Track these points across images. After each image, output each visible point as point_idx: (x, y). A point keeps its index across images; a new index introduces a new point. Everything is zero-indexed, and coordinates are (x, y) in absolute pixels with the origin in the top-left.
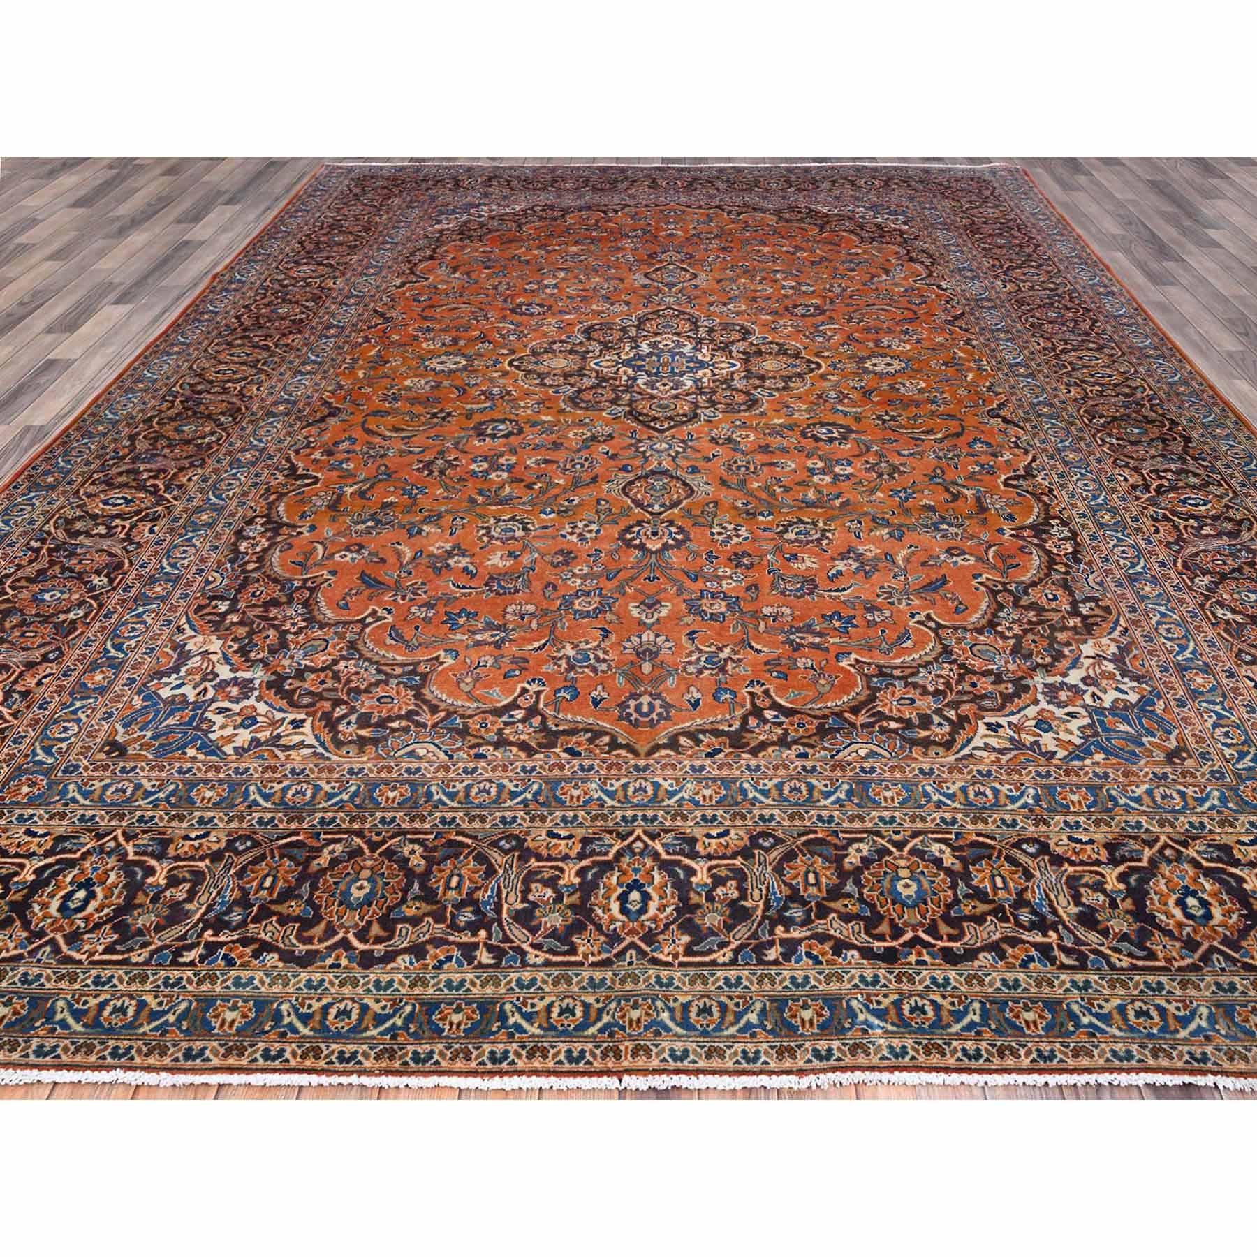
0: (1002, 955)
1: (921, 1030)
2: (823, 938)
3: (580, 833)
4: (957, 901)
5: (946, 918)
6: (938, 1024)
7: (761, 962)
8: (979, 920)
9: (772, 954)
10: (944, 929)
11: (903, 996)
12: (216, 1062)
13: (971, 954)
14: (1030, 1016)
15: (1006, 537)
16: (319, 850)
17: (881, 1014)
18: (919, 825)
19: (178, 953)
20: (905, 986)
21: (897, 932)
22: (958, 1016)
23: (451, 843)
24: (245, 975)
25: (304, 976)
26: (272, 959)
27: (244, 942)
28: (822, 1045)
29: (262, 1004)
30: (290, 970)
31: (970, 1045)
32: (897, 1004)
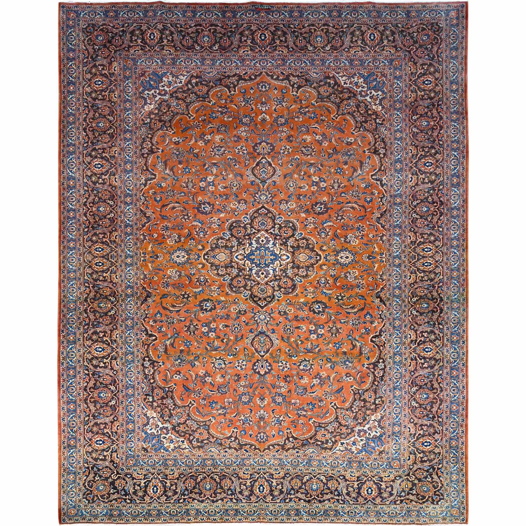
0: (330, 501)
1: (312, 515)
2: (297, 497)
3: (250, 473)
4: (324, 490)
5: (321, 493)
6: (315, 514)
7: (285, 502)
8: (327, 494)
9: (287, 501)
10: (320, 496)
11: (310, 509)
12: (193, 521)
13: (324, 501)
14: (332, 513)
15: (365, 368)
16: (197, 477)
17: (306, 513)
18: (320, 472)
19: (179, 500)
20: (311, 507)
21: (311, 496)
22: (319, 513)
23: (224, 475)
24: (192, 505)
25: (203, 505)
26: (196, 501)
27: (190, 498)
28: (295, 518)
29: (197, 510)
30: (200, 503)
31: (320, 518)
32: (309, 511)
